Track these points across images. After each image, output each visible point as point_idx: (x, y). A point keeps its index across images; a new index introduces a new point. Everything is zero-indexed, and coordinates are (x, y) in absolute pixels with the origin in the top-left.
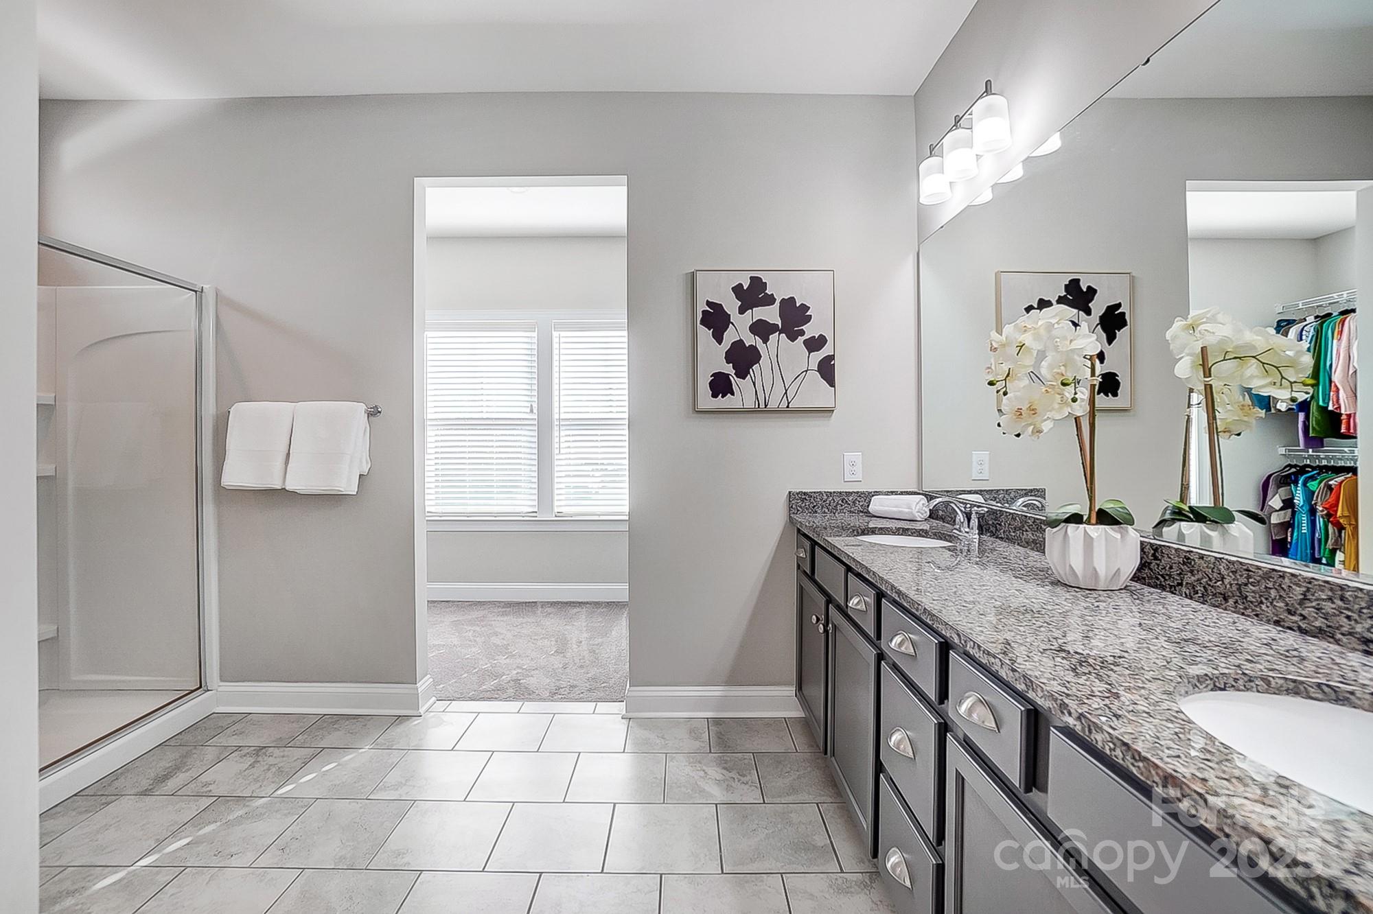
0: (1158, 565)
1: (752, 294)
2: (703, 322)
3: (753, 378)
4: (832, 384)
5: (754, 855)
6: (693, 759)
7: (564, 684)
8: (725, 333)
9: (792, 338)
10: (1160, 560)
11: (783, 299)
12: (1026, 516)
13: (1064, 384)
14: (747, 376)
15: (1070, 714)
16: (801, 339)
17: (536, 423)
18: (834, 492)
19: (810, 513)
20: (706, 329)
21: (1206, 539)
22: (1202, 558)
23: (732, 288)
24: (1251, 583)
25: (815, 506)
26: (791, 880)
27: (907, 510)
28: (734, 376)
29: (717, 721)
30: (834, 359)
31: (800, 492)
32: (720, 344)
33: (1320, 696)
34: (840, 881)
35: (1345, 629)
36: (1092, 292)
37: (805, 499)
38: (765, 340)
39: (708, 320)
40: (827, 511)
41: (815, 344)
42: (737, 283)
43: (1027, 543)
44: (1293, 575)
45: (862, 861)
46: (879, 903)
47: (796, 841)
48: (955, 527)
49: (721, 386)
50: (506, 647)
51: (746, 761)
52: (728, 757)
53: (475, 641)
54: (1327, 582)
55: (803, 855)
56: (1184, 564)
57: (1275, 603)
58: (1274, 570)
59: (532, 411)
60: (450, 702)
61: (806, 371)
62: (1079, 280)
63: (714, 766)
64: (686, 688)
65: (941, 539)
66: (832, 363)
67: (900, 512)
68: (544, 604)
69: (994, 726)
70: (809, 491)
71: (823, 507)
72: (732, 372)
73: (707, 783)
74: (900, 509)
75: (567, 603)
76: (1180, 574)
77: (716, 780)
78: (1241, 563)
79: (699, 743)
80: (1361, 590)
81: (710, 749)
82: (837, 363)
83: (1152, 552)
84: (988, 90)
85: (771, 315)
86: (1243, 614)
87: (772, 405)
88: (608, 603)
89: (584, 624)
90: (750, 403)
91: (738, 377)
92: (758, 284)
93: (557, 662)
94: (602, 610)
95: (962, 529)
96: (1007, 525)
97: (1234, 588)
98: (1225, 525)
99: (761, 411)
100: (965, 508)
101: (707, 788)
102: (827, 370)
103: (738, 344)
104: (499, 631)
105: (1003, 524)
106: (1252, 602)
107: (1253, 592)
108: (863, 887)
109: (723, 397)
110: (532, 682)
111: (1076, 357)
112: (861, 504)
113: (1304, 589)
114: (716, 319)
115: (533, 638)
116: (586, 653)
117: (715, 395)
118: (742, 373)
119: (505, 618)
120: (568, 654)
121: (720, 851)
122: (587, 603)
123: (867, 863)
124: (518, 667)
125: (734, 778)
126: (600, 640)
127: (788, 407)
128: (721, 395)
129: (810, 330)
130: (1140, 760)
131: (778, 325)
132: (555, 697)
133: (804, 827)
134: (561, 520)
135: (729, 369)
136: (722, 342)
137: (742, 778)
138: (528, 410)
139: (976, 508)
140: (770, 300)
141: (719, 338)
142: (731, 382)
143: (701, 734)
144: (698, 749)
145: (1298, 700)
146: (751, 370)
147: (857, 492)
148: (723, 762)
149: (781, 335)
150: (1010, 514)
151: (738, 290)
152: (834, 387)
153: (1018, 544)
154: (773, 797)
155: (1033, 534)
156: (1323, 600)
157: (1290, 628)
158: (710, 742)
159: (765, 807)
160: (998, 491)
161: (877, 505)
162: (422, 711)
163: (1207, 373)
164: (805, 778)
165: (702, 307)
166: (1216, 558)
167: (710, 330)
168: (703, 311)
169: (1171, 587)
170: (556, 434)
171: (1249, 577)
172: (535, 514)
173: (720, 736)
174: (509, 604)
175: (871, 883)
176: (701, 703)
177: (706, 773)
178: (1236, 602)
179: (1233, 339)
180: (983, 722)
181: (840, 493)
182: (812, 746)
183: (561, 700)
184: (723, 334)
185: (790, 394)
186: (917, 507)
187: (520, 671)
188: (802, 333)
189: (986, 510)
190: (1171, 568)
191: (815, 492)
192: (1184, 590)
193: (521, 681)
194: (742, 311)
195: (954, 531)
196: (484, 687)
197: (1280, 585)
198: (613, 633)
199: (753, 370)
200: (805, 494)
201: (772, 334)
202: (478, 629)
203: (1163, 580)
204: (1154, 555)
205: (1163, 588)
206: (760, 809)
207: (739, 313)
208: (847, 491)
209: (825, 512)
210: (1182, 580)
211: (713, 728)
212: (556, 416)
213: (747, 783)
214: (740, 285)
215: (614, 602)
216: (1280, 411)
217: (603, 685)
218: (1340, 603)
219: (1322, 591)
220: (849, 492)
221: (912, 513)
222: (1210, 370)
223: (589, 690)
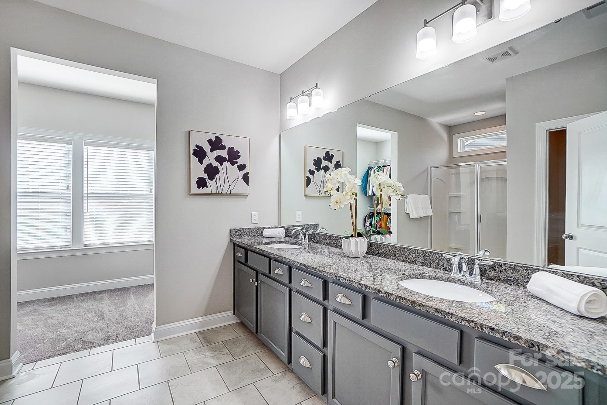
0: (372, 248)
1: (216, 144)
2: (194, 154)
3: (216, 180)
4: (248, 184)
5: (239, 380)
6: (197, 351)
7: (111, 334)
8: (204, 160)
9: (233, 164)
10: (372, 247)
11: (229, 147)
12: (326, 235)
13: (353, 194)
14: (213, 179)
15: (382, 293)
16: (236, 165)
17: (71, 195)
18: (248, 228)
19: (239, 237)
20: (196, 157)
21: (381, 239)
22: (384, 245)
23: (208, 140)
24: (397, 251)
25: (241, 234)
26: (257, 384)
27: (278, 234)
28: (208, 179)
29: (201, 333)
30: (249, 174)
31: (235, 229)
32: (202, 165)
33: (420, 278)
34: (275, 378)
35: (418, 261)
36: (333, 156)
37: (237, 231)
38: (221, 164)
39: (196, 153)
40: (245, 236)
41: (242, 167)
42: (210, 139)
43: (327, 244)
44: (407, 248)
45: (279, 368)
46: (290, 380)
47: (253, 370)
48: (300, 239)
49: (201, 183)
50: (62, 323)
51: (220, 346)
52: (213, 346)
53: (36, 325)
54: (414, 249)
55: (258, 374)
56: (379, 247)
57: (403, 256)
58: (402, 247)
59: (68, 189)
60: (35, 363)
61: (238, 178)
62: (329, 152)
63: (207, 352)
64: (183, 321)
65: (294, 244)
66: (248, 176)
67: (275, 235)
68: (77, 296)
69: (350, 302)
70: (238, 228)
71: (244, 235)
72: (207, 177)
73: (207, 359)
74: (276, 234)
75: (92, 293)
76: (378, 250)
77: (211, 357)
78: (394, 246)
79: (197, 344)
80: (421, 250)
81: (203, 345)
82: (250, 175)
83: (370, 244)
84: (317, 87)
85: (224, 153)
86: (395, 260)
87: (224, 192)
88: (118, 289)
89: (110, 302)
90: (214, 191)
91: (209, 180)
92: (218, 140)
93: (102, 324)
94: (117, 293)
95: (302, 240)
96: (319, 238)
97: (393, 253)
98: (385, 235)
99: (219, 194)
100: (303, 232)
101: (209, 361)
102: (246, 178)
103: (210, 166)
104: (52, 315)
105: (317, 238)
106: (397, 256)
107: (398, 253)
108: (283, 377)
109: (202, 188)
110: (90, 337)
111: (356, 186)
112: (258, 232)
113: (409, 251)
114: (200, 154)
115: (78, 315)
116: (117, 316)
117: (199, 187)
118: (211, 178)
119: (53, 308)
120: (107, 319)
121: (225, 384)
122: (105, 291)
123: (281, 369)
124: (76, 332)
125: (218, 354)
126: (122, 308)
127: (230, 193)
128: (202, 187)
129: (240, 162)
130: (404, 300)
131: (227, 158)
132: (109, 342)
133: (254, 363)
134: (88, 248)
135: (205, 176)
136: (202, 164)
137: (222, 353)
138: (66, 188)
139: (307, 233)
140: (224, 147)
141: (201, 162)
142: (206, 181)
143: (196, 340)
144: (197, 346)
145: (416, 279)
146: (215, 177)
147: (257, 228)
148: (211, 349)
149: (228, 163)
150: (320, 234)
151: (210, 141)
152: (249, 185)
153: (323, 244)
154: (238, 356)
155: (329, 241)
156: (413, 254)
157: (406, 262)
158: (201, 342)
159: (236, 361)
160: (305, 225)
161: (266, 233)
162: (14, 374)
163: (381, 191)
164: (247, 345)
165: (193, 147)
166: (388, 245)
167: (197, 158)
168: (194, 149)
169: (375, 254)
170: (85, 201)
171: (396, 249)
172: (69, 246)
173: (204, 338)
174: (51, 300)
175: (285, 375)
176: (192, 327)
177: (205, 355)
178: (393, 257)
179: (387, 181)
180: (345, 302)
181: (251, 228)
182: (245, 333)
183: (114, 342)
184: (203, 160)
185: (231, 189)
186: (281, 232)
187: (79, 334)
188: (237, 163)
189: (312, 233)
190: (375, 248)
191: (241, 229)
192: (379, 255)
193: (83, 339)
194: (212, 151)
195: (299, 241)
196: (58, 348)
197: (404, 251)
198: (129, 304)
199: (216, 177)
200: (237, 229)
201: (224, 162)
202: (33, 317)
203: (373, 252)
204: (370, 245)
205: (373, 255)
206: (235, 362)
207: (210, 152)
208: (253, 227)
209: (245, 237)
210: (379, 252)
211: (200, 336)
212: (85, 192)
213: (225, 354)
214: (211, 140)
215: (122, 288)
216: (369, 195)
217: (135, 330)
218: (417, 254)
219: (413, 251)
220: (254, 228)
221: (280, 235)
222: (381, 190)
223: (128, 334)
